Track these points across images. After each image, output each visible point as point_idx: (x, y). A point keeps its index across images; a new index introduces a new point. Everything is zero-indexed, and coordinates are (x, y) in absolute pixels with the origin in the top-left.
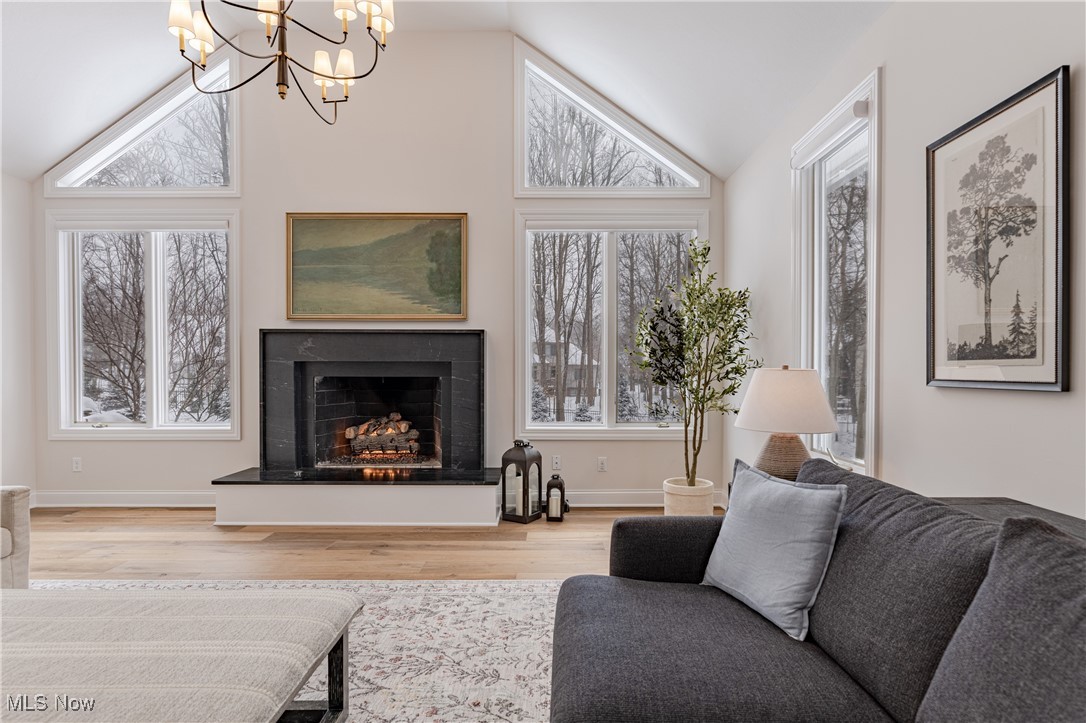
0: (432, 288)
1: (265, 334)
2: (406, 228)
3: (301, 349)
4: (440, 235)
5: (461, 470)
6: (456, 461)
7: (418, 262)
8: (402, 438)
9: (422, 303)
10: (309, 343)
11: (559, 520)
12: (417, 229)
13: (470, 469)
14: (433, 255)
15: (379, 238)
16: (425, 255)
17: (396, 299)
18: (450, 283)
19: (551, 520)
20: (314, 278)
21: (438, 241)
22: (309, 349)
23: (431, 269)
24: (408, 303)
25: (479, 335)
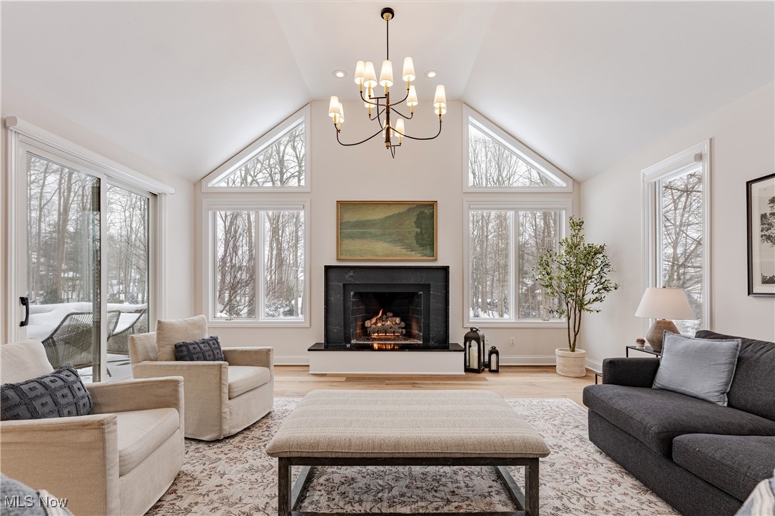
0: (417, 242)
1: (327, 268)
2: (402, 209)
3: (347, 277)
4: (422, 213)
5: (436, 344)
6: (433, 340)
7: (410, 227)
8: (397, 327)
9: (412, 251)
10: (351, 273)
11: (496, 371)
12: (409, 210)
13: (443, 344)
14: (418, 224)
15: (387, 215)
16: (413, 224)
17: (398, 249)
18: (427, 239)
19: (491, 371)
20: (351, 237)
21: (421, 217)
22: (352, 276)
23: (417, 232)
24: (404, 251)
25: (445, 270)
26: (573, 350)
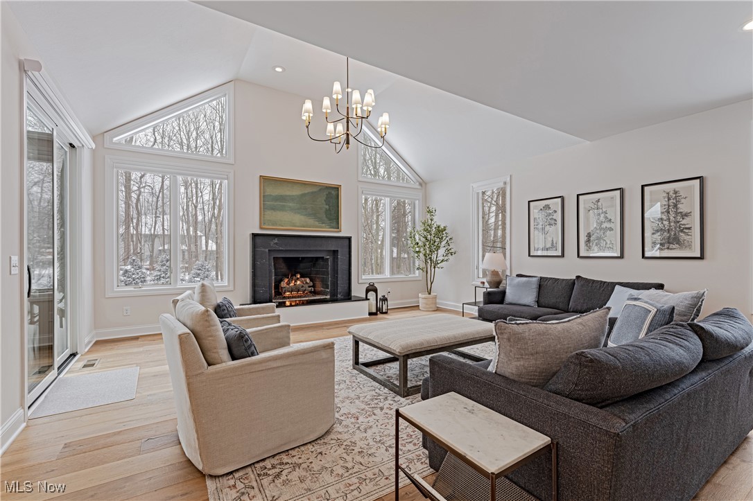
0: (327, 217)
1: (254, 236)
2: (315, 189)
3: (272, 244)
4: (330, 193)
5: (342, 297)
6: (340, 294)
7: (321, 201)
8: (307, 286)
9: (323, 223)
10: (276, 241)
11: (386, 313)
12: (320, 190)
13: (348, 297)
14: (327, 201)
15: (303, 192)
16: (323, 202)
17: (311, 221)
18: (333, 216)
19: (382, 313)
20: (273, 209)
21: (329, 197)
22: (276, 244)
23: (326, 209)
24: (317, 223)
25: (349, 239)
26: (430, 294)
